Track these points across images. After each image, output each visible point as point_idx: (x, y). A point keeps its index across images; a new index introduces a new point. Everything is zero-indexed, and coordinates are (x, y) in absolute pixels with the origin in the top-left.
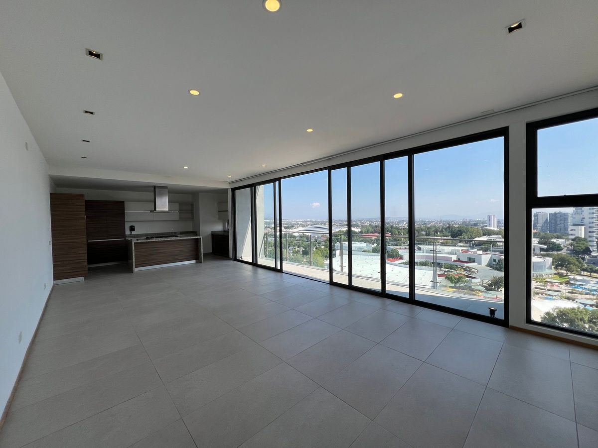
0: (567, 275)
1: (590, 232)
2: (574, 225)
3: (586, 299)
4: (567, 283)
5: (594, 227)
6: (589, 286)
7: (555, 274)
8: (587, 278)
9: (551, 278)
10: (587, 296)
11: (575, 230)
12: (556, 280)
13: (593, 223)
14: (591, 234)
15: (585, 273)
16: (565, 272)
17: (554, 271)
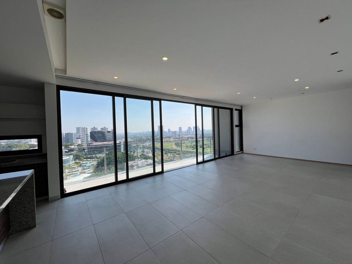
0: (79, 162)
1: (82, 141)
2: (77, 139)
3: (88, 171)
4: (80, 166)
5: (84, 139)
6: (88, 165)
7: (75, 163)
8: (87, 162)
9: (74, 165)
10: (89, 169)
11: (77, 141)
12: (76, 166)
13: (83, 137)
14: (83, 142)
15: (85, 160)
16: (78, 161)
17: (74, 162)
